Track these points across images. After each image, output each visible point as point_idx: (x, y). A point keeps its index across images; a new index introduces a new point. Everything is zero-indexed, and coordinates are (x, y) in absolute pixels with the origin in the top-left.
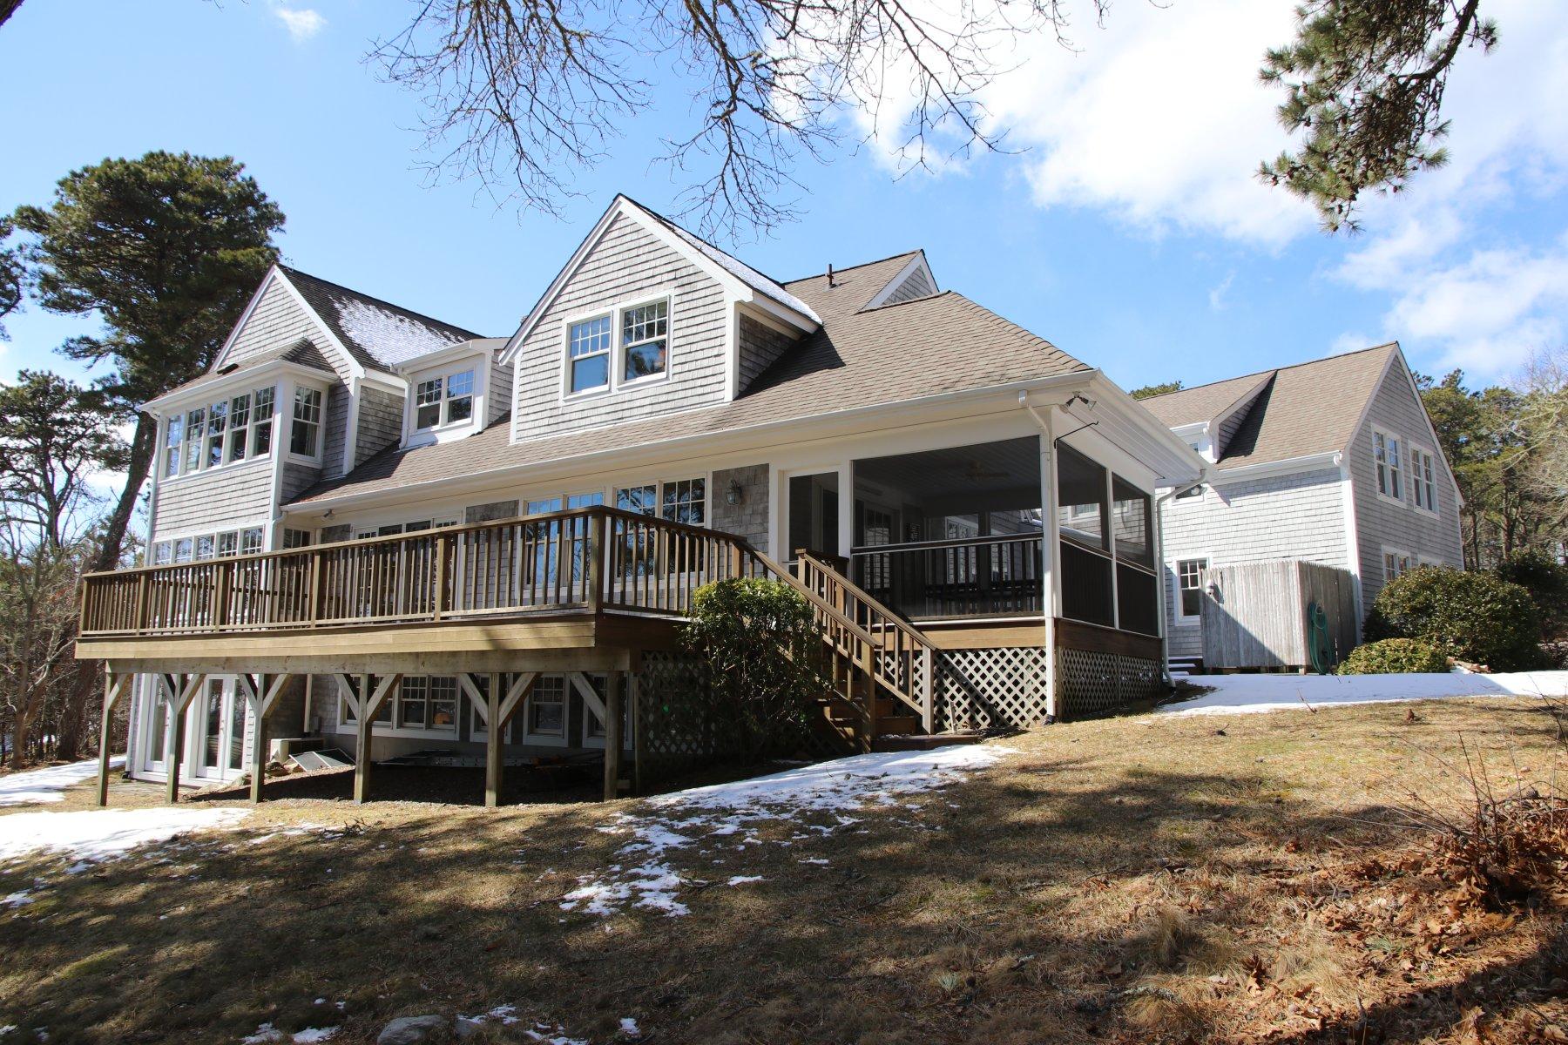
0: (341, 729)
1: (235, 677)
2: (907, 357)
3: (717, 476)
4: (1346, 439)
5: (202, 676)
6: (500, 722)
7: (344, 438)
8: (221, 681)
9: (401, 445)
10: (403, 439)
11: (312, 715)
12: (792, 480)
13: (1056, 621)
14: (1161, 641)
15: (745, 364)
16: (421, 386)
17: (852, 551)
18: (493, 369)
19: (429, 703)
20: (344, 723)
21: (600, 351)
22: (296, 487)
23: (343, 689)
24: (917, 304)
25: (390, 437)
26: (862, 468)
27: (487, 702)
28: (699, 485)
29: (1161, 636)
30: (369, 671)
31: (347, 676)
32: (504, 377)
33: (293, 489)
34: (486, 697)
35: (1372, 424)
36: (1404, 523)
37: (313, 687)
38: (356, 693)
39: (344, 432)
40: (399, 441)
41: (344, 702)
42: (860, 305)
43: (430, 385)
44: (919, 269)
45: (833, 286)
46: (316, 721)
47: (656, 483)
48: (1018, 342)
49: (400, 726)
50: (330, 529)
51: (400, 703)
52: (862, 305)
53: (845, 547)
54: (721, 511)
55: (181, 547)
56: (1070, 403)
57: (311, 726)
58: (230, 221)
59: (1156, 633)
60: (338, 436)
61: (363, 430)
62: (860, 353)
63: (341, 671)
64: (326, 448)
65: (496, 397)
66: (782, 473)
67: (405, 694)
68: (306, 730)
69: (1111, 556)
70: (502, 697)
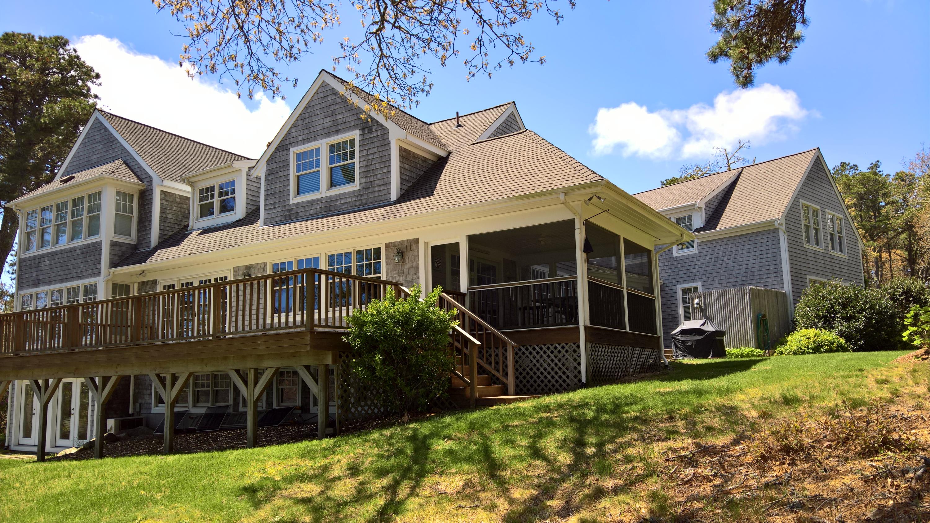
0: (154, 410)
1: (82, 380)
2: (498, 173)
3: (388, 246)
4: (783, 211)
5: (59, 380)
6: (255, 398)
7: (150, 225)
8: (71, 384)
9: (189, 228)
10: (191, 224)
11: (135, 402)
12: (433, 248)
13: (586, 328)
14: (659, 338)
15: (403, 177)
16: (201, 191)
17: (468, 289)
18: (248, 180)
19: (213, 391)
20: (156, 406)
21: (315, 170)
22: (119, 256)
23: (156, 384)
24: (507, 138)
25: (182, 223)
26: (472, 240)
27: (247, 386)
28: (378, 251)
29: (659, 335)
30: (172, 371)
31: (158, 375)
32: (255, 184)
33: (117, 258)
34: (246, 383)
35: (801, 201)
36: (823, 262)
37: (135, 384)
38: (164, 386)
39: (150, 221)
40: (188, 225)
41: (156, 393)
42: (475, 139)
43: (207, 190)
44: (512, 114)
45: (460, 126)
46: (137, 405)
47: (351, 250)
48: (563, 163)
49: (194, 406)
50: (143, 283)
51: (194, 391)
52: (476, 138)
53: (464, 287)
54: (391, 267)
55: (39, 296)
56: (590, 200)
57: (134, 409)
58: (64, 77)
59: (656, 334)
60: (147, 223)
61: (163, 219)
62: (472, 170)
63: (154, 372)
64: (139, 231)
65: (250, 197)
66: (426, 243)
67: (196, 385)
68: (130, 412)
69: (623, 288)
70: (256, 384)
